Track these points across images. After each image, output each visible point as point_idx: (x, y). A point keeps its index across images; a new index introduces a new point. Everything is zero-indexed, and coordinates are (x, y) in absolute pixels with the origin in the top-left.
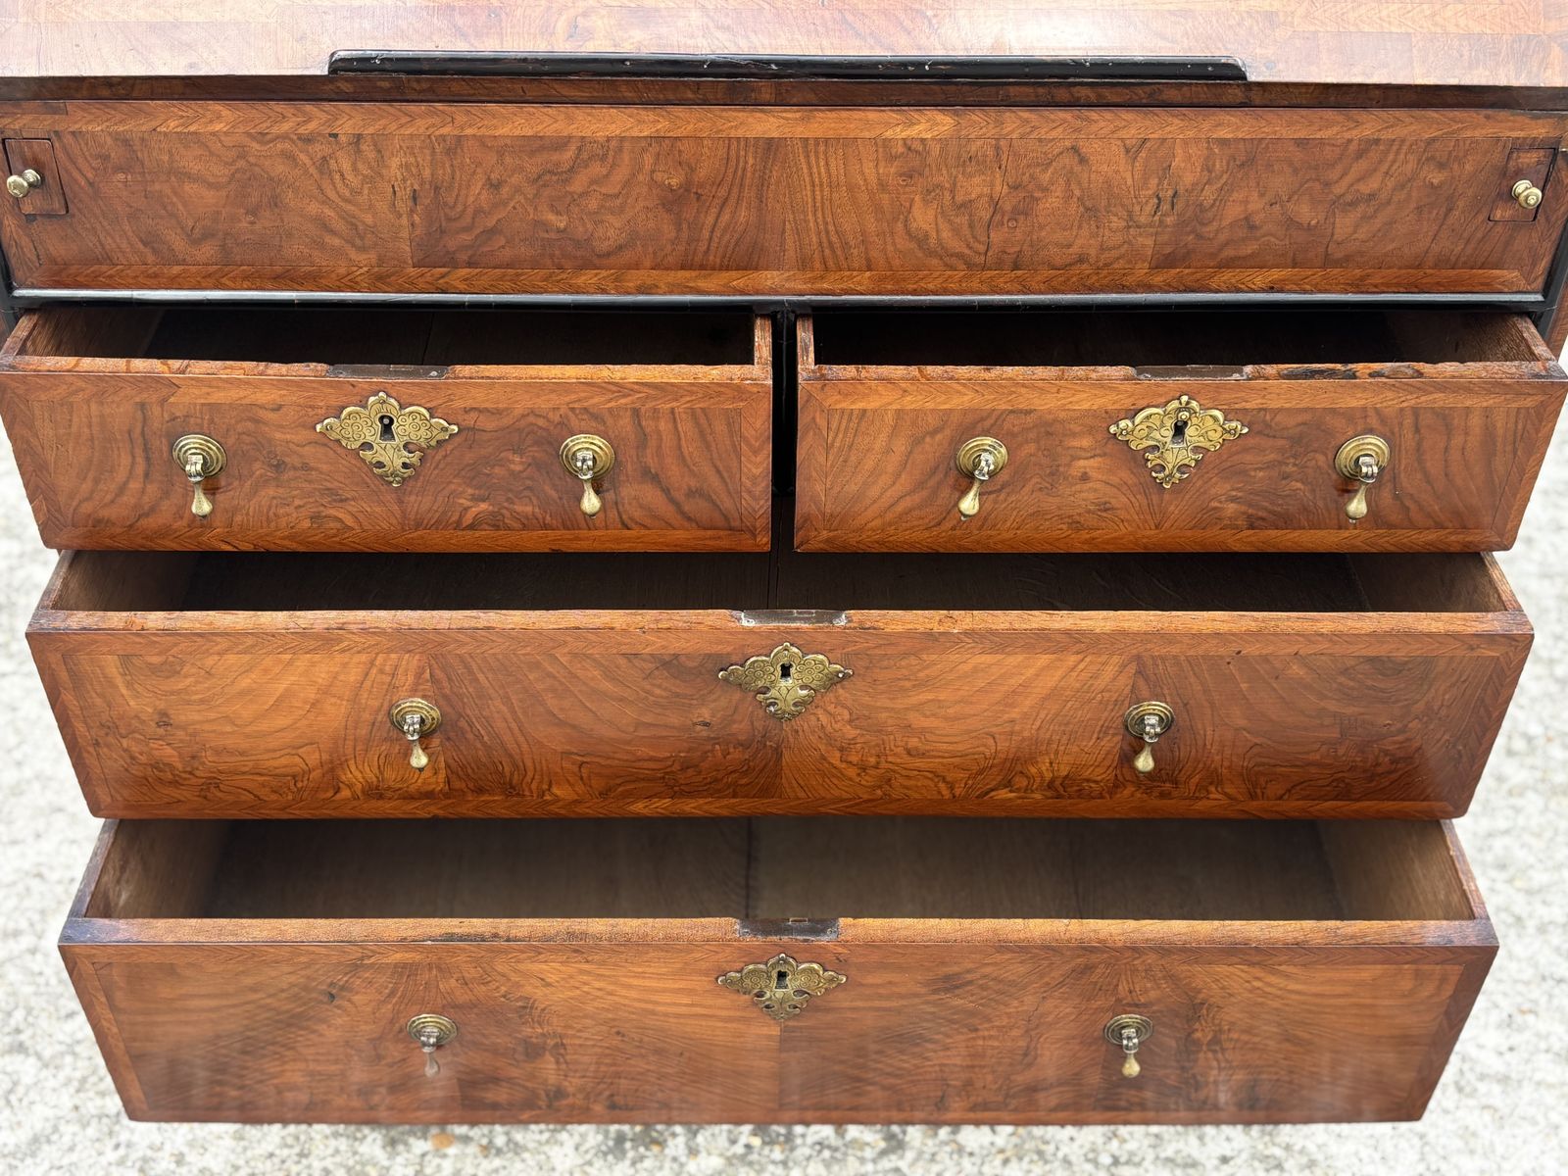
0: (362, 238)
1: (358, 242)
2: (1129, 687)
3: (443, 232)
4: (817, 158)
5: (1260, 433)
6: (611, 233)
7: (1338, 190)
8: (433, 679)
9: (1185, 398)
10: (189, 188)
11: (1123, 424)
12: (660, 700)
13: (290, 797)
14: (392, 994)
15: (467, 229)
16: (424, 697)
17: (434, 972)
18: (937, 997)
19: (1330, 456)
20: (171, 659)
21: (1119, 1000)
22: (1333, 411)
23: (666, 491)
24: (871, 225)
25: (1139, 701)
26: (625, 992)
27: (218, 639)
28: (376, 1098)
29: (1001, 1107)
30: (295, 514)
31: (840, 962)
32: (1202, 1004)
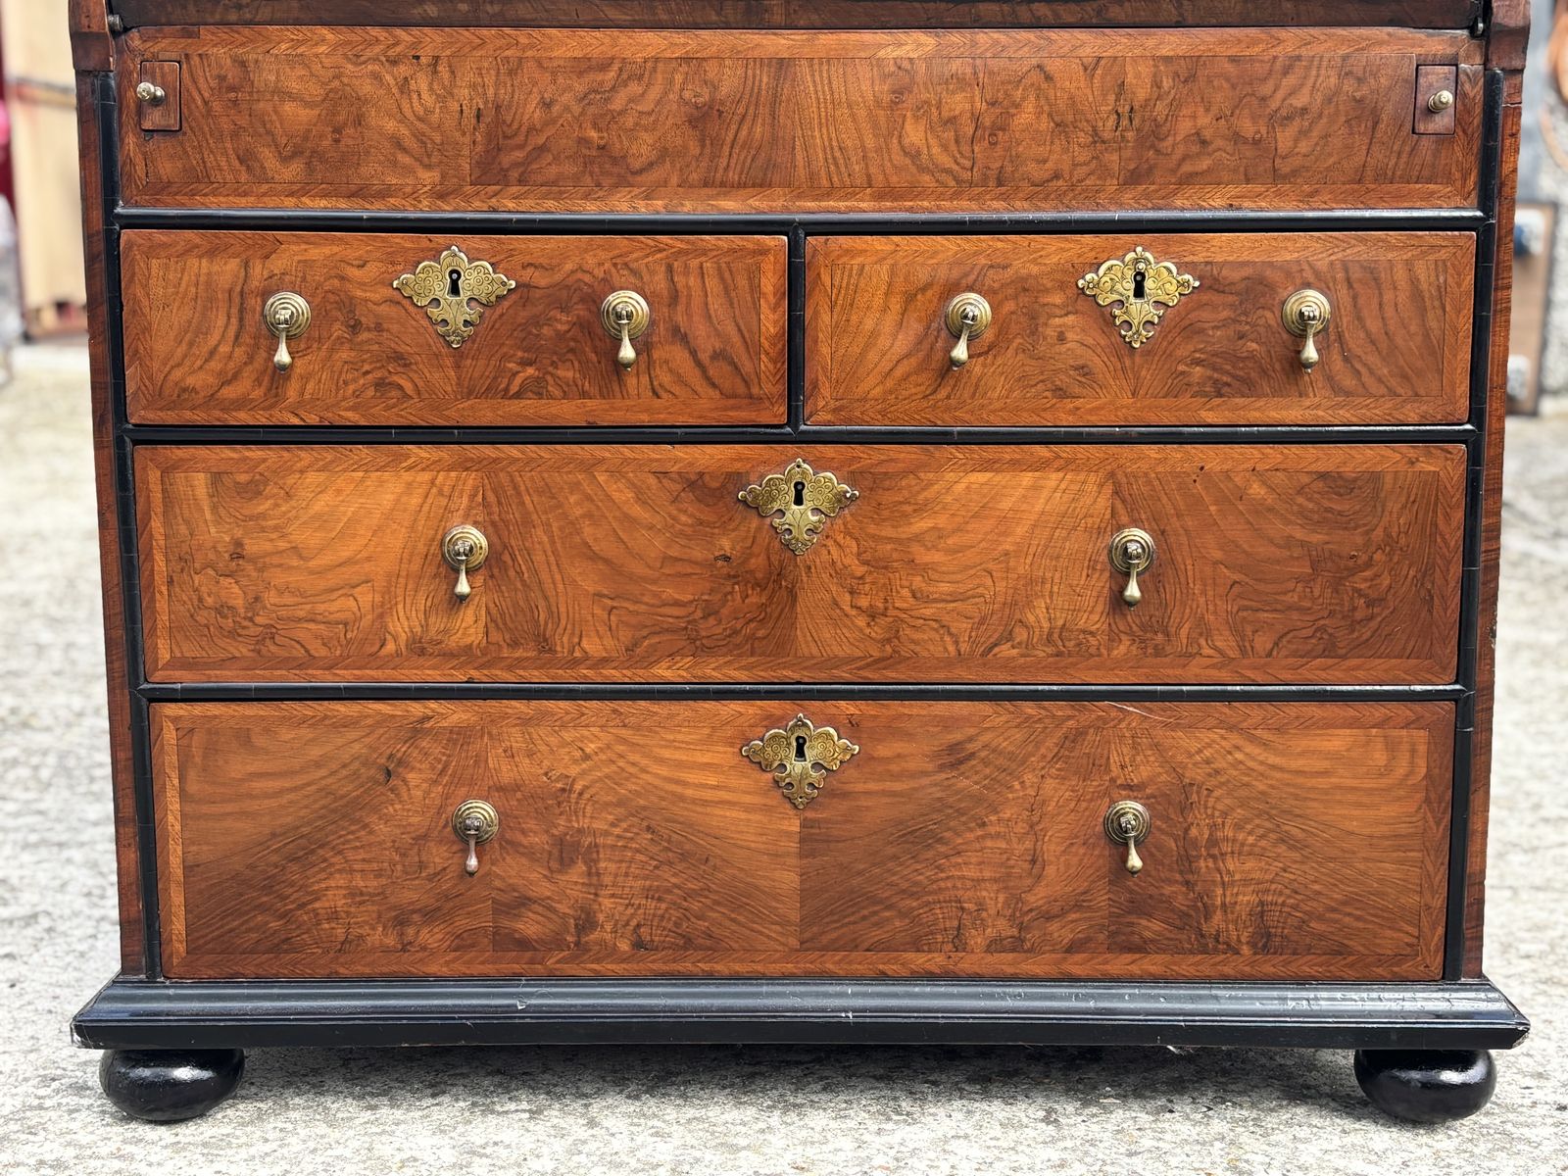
0: (429, 156)
1: (426, 160)
2: (1109, 511)
3: (499, 150)
4: (821, 76)
5: (1210, 287)
6: (644, 149)
7: (1274, 104)
8: (485, 503)
9: (1139, 249)
10: (289, 108)
11: (1088, 277)
12: (686, 528)
13: (338, 653)
14: (443, 772)
15: (520, 147)
16: (476, 524)
17: (486, 739)
18: (944, 776)
19: (1278, 314)
20: (258, 477)
21: (1113, 780)
22: (1271, 264)
23: (693, 353)
24: (870, 142)
25: (1120, 528)
26: (655, 768)
27: (303, 454)
28: (411, 931)
29: (1017, 945)
30: (362, 382)
31: (852, 728)
32: (1192, 785)
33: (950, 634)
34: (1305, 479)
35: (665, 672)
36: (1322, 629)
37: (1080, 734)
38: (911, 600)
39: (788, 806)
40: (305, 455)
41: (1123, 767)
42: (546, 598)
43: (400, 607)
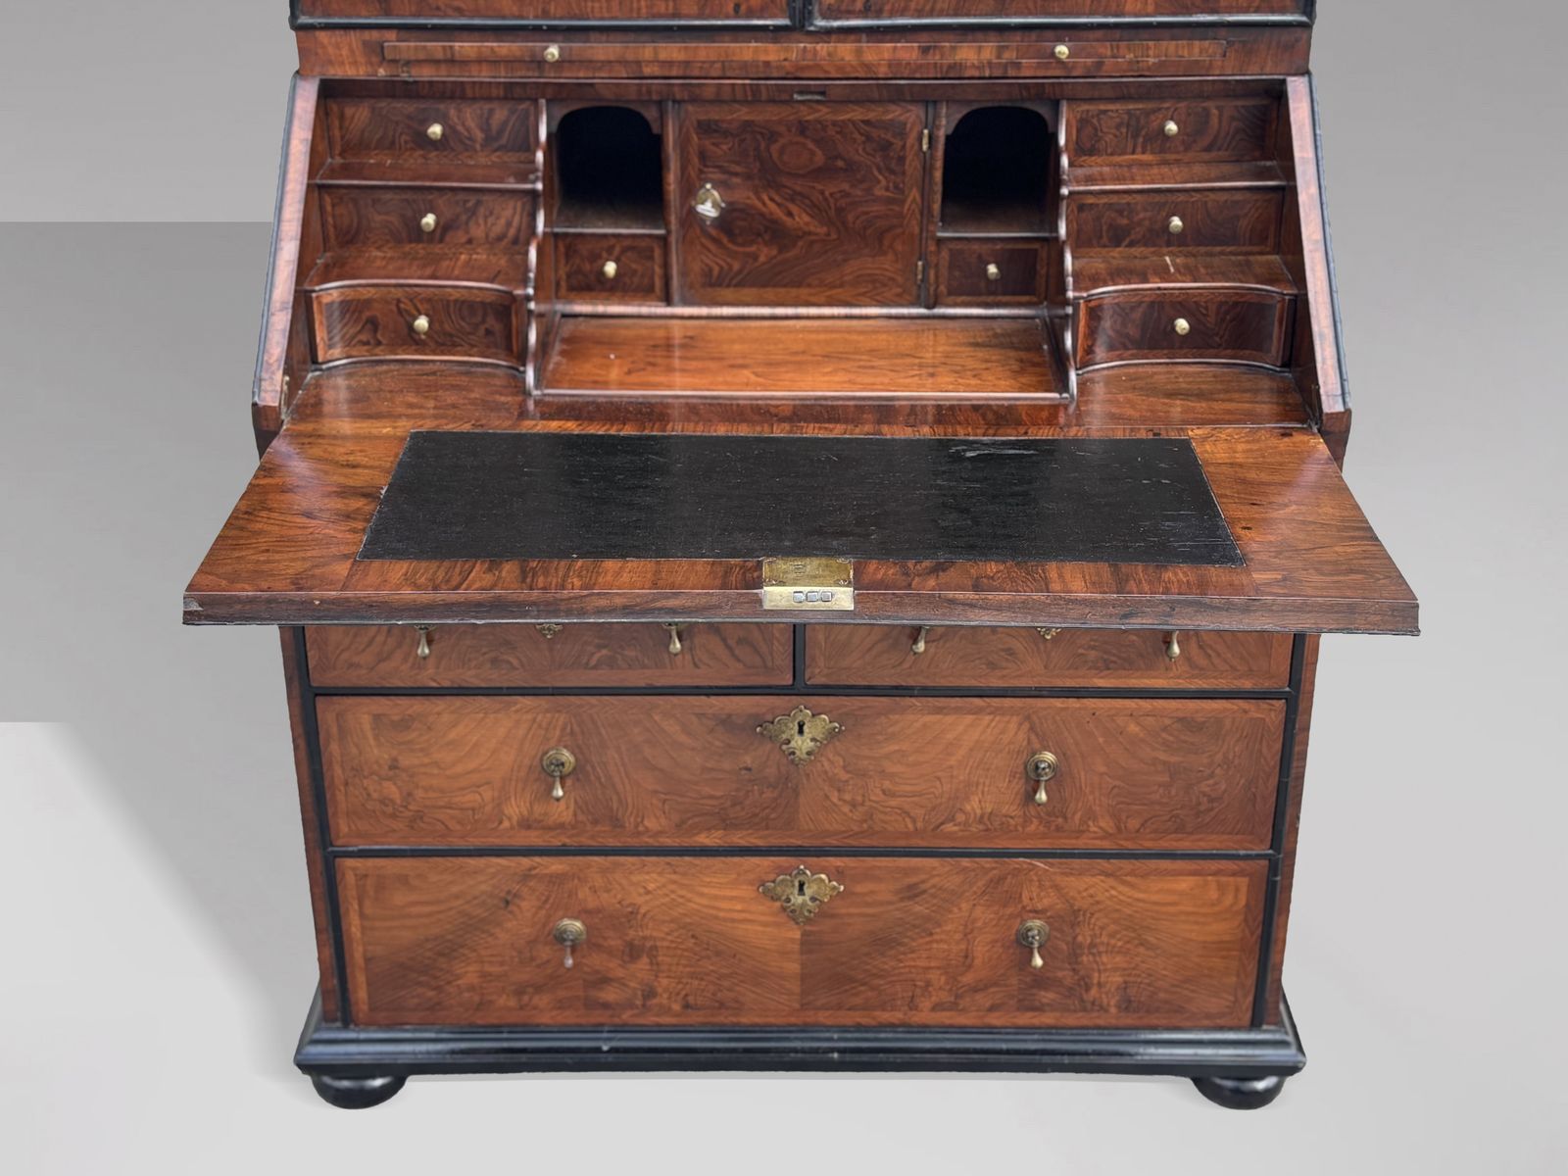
2: (1026, 741)
8: (573, 734)
12: (718, 750)
13: (469, 828)
14: (546, 901)
16: (566, 746)
17: (576, 881)
18: (903, 904)
20: (407, 717)
21: (1024, 907)
23: (724, 640)
25: (1034, 752)
26: (698, 899)
27: (439, 702)
28: (526, 998)
29: (953, 1007)
30: (481, 659)
31: (839, 875)
32: (1079, 910)
33: (910, 817)
34: (1167, 722)
35: (704, 839)
36: (1177, 816)
37: (1001, 879)
38: (882, 796)
39: (792, 922)
40: (440, 704)
41: (1031, 899)
42: (617, 794)
43: (513, 799)
